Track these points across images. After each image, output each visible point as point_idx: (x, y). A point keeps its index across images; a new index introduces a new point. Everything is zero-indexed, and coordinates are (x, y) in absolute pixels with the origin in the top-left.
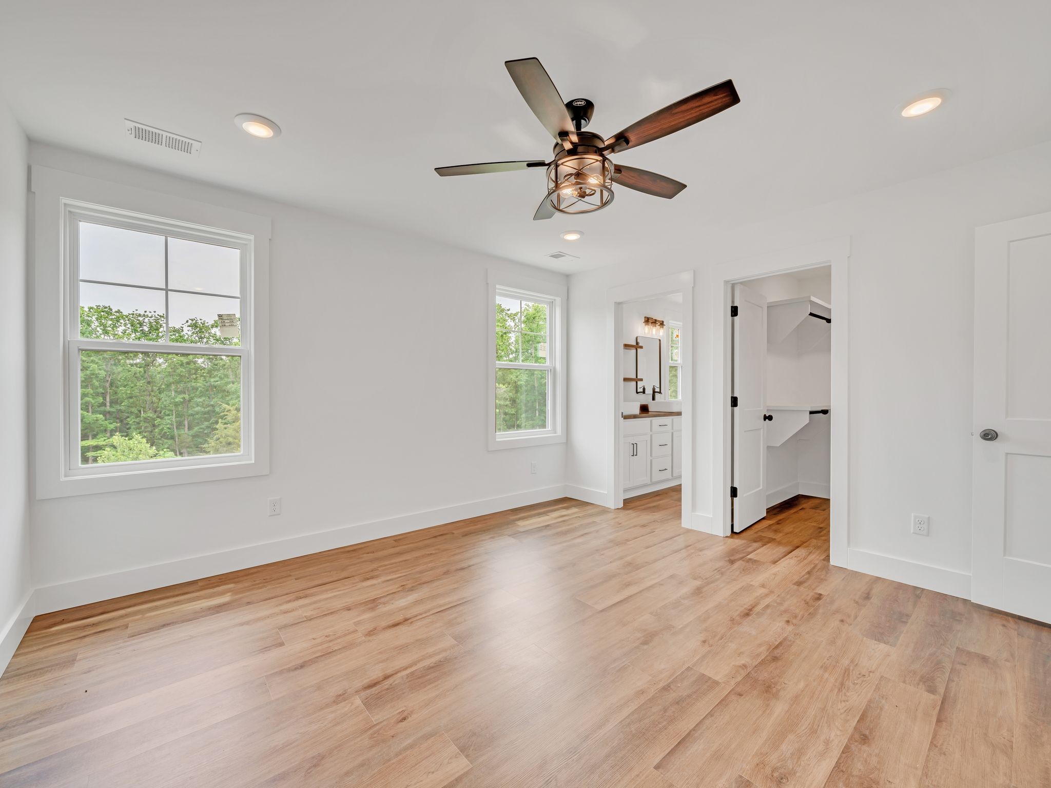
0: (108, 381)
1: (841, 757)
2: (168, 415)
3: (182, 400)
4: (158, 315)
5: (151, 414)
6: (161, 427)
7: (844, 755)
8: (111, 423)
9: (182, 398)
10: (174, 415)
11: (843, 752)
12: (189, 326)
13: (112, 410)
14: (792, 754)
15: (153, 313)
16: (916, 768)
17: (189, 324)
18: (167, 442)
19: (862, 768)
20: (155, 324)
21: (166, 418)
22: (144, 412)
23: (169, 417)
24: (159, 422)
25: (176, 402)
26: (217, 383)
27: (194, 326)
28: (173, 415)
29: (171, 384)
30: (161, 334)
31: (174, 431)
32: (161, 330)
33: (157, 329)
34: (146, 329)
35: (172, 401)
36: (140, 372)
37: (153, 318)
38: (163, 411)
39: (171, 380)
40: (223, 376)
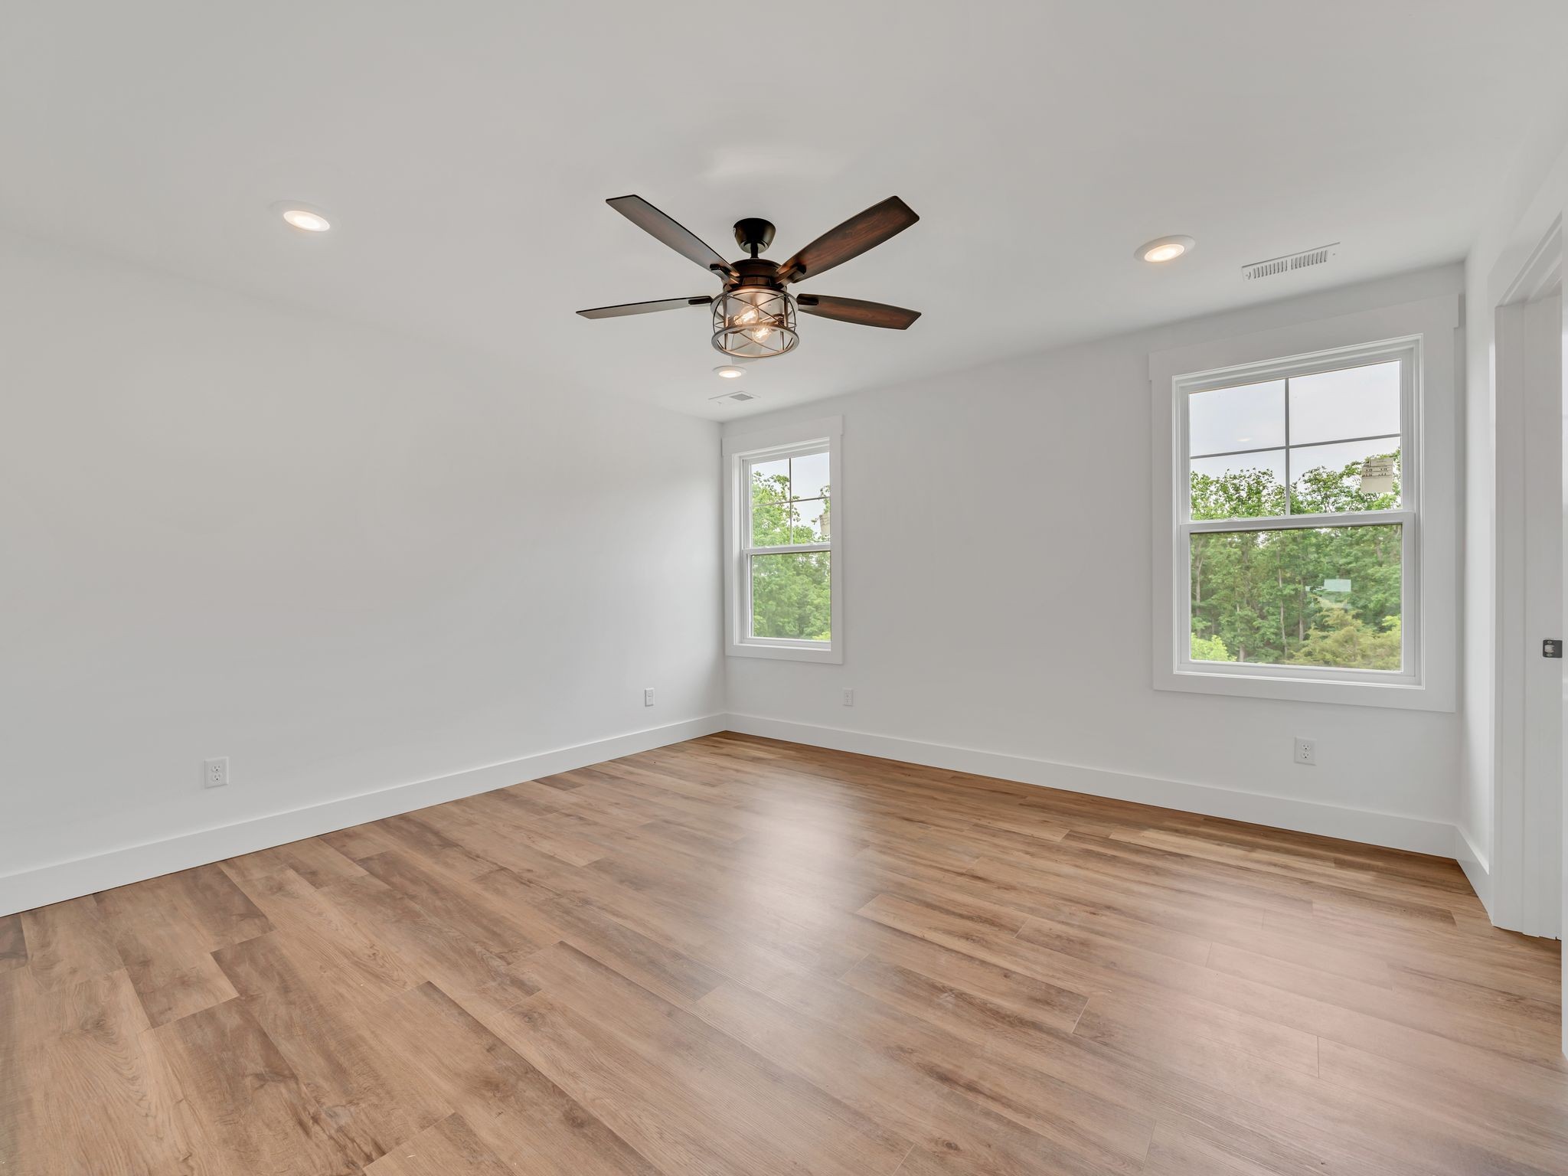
0: (1198, 567)
1: (550, 1081)
2: (1273, 614)
3: (1293, 593)
4: (1259, 472)
5: (1248, 612)
6: (1262, 632)
7: (550, 1085)
8: (1199, 622)
9: (1293, 590)
10: (1282, 614)
11: (554, 1086)
12: (1306, 482)
13: (1203, 604)
14: (560, 1036)
15: (1252, 471)
16: (511, 1159)
17: (1306, 478)
18: (1273, 654)
19: (527, 1094)
20: (1256, 485)
21: (1270, 618)
22: (1240, 608)
23: (1274, 617)
24: (1260, 623)
25: (1286, 596)
26: (1350, 566)
27: (1315, 480)
28: (1280, 614)
29: (1277, 568)
30: (1263, 499)
31: (1281, 637)
32: (1264, 492)
33: (1258, 492)
34: (1244, 494)
35: (1279, 593)
36: (1235, 553)
37: (1253, 477)
38: (1267, 608)
39: (1277, 563)
40: (1360, 554)
